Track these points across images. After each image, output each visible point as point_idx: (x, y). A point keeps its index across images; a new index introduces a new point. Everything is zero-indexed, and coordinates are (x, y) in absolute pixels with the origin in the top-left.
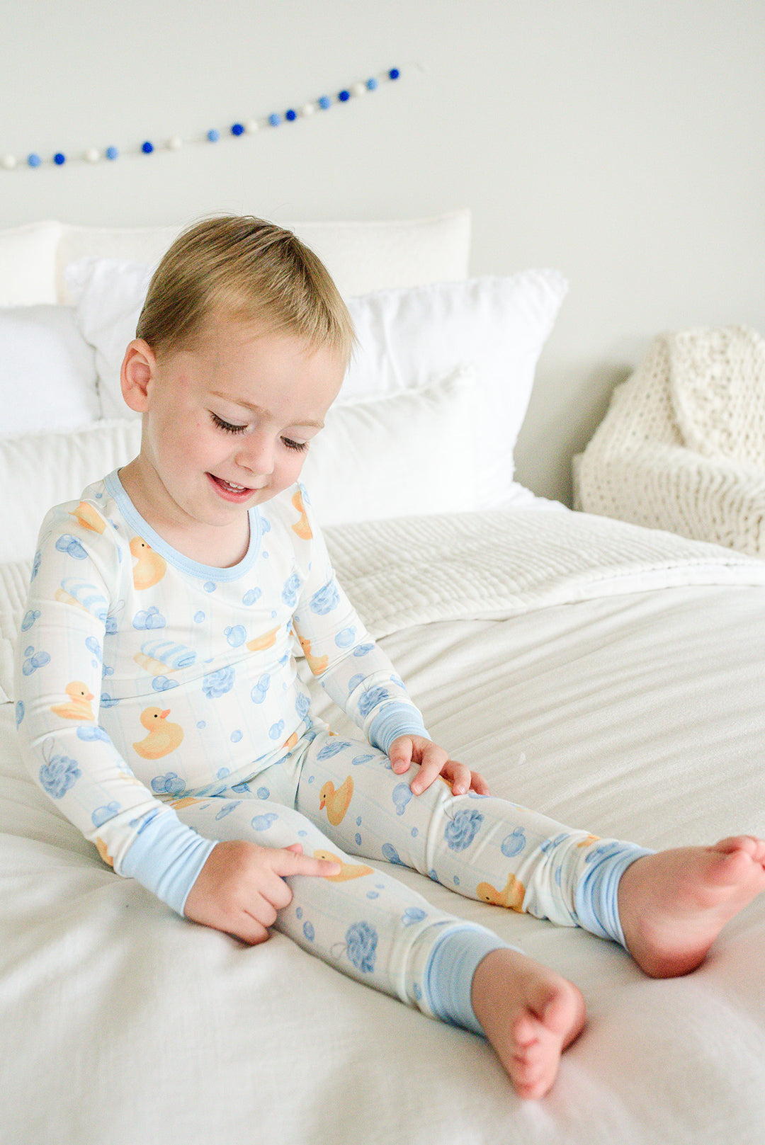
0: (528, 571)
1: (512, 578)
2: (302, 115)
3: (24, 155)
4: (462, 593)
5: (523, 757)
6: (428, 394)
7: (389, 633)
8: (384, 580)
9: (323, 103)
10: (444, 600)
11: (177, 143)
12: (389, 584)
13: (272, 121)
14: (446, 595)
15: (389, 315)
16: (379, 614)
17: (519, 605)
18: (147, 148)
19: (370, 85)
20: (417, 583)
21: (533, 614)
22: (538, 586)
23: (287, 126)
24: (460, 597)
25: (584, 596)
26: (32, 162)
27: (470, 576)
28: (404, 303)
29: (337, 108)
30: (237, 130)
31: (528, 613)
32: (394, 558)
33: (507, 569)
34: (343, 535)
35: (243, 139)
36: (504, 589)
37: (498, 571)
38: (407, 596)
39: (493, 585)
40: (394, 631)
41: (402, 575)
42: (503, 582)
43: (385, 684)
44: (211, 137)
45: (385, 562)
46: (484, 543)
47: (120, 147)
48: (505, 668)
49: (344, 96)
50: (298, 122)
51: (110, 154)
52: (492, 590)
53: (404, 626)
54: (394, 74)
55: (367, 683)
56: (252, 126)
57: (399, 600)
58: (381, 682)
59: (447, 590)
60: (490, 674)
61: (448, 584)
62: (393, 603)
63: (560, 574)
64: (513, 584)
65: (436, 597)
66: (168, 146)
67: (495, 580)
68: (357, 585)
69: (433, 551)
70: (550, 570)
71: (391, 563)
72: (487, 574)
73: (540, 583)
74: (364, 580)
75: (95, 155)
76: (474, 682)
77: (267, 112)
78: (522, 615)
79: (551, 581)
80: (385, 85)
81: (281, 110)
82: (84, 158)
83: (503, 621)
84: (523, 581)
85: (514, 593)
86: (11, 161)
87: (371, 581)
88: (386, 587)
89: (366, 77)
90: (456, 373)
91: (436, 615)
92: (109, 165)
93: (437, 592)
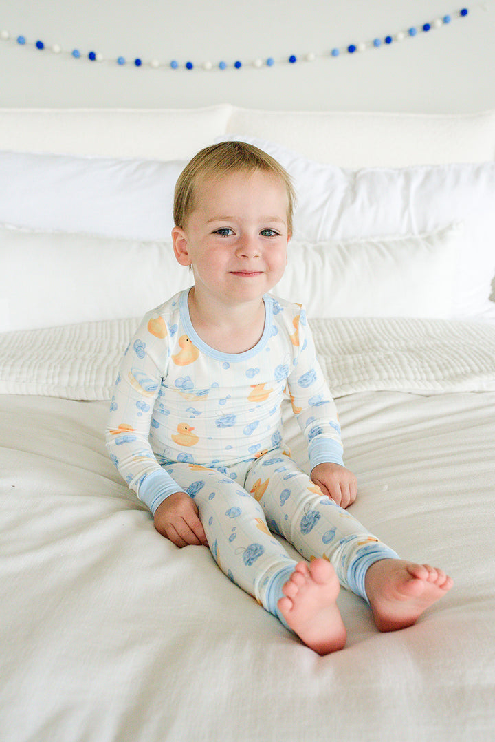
0: (452, 367)
1: (441, 369)
2: (396, 39)
3: (217, 62)
4: (403, 375)
5: (386, 487)
6: (428, 239)
7: (350, 393)
8: (361, 358)
9: (411, 32)
10: (390, 378)
11: (312, 57)
12: (362, 362)
13: (376, 43)
14: (392, 374)
15: (415, 183)
16: (347, 380)
17: (440, 388)
18: (292, 59)
19: (446, 20)
20: (379, 364)
21: (448, 395)
22: (455, 378)
23: (385, 48)
24: (401, 377)
25: (485, 389)
26: (222, 66)
27: (414, 364)
28: (428, 176)
29: (421, 36)
30: (352, 49)
31: (445, 394)
32: (377, 344)
33: (441, 363)
34: (352, 325)
35: (355, 54)
36: (432, 376)
37: (434, 364)
38: (368, 372)
39: (426, 372)
40: (353, 393)
41: (373, 357)
42: (433, 371)
43: (325, 425)
44: (334, 53)
45: (370, 346)
46: (438, 343)
47: (276, 59)
48: (410, 429)
49: (426, 28)
50: (393, 44)
51: (269, 63)
52: (424, 376)
53: (359, 390)
54: (464, 12)
55: (315, 423)
56: (361, 47)
57: (362, 373)
58: (322, 424)
59: (394, 372)
60: (400, 431)
61: (396, 367)
62: (357, 375)
63: (473, 371)
64: (440, 374)
65: (385, 375)
66: (305, 59)
67: (429, 369)
68: (344, 360)
69: (403, 343)
70: (468, 368)
71: (374, 347)
72: (426, 364)
73: (457, 375)
74: (349, 356)
75: (259, 63)
76: (388, 434)
77: (373, 38)
78: (440, 395)
79: (465, 375)
80: (457, 21)
81: (383, 37)
82: (253, 65)
83: (428, 396)
84: (446, 373)
85: (437, 380)
86: (209, 65)
87: (353, 358)
88: (360, 364)
89: (443, 15)
90: (450, 227)
91: (381, 387)
92: (267, 69)
93: (387, 372)
